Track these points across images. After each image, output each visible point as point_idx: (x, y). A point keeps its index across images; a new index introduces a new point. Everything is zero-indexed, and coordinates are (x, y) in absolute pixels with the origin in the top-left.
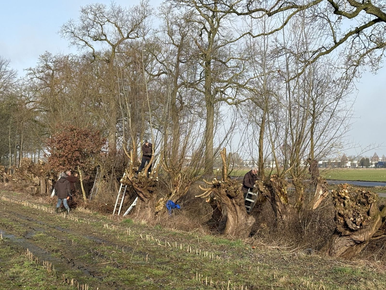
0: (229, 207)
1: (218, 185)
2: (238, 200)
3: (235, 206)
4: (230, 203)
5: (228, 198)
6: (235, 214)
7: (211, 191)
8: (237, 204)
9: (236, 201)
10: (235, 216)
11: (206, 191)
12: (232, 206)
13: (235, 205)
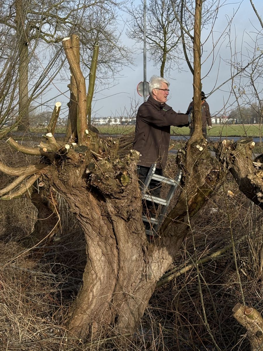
0: (93, 226)
1: (57, 157)
2: (124, 203)
3: (112, 222)
4: (97, 214)
5: (91, 197)
6: (112, 245)
7: (35, 177)
8: (119, 215)
9: (116, 207)
10: (112, 251)
11: (18, 177)
12: (102, 222)
13: (114, 218)
